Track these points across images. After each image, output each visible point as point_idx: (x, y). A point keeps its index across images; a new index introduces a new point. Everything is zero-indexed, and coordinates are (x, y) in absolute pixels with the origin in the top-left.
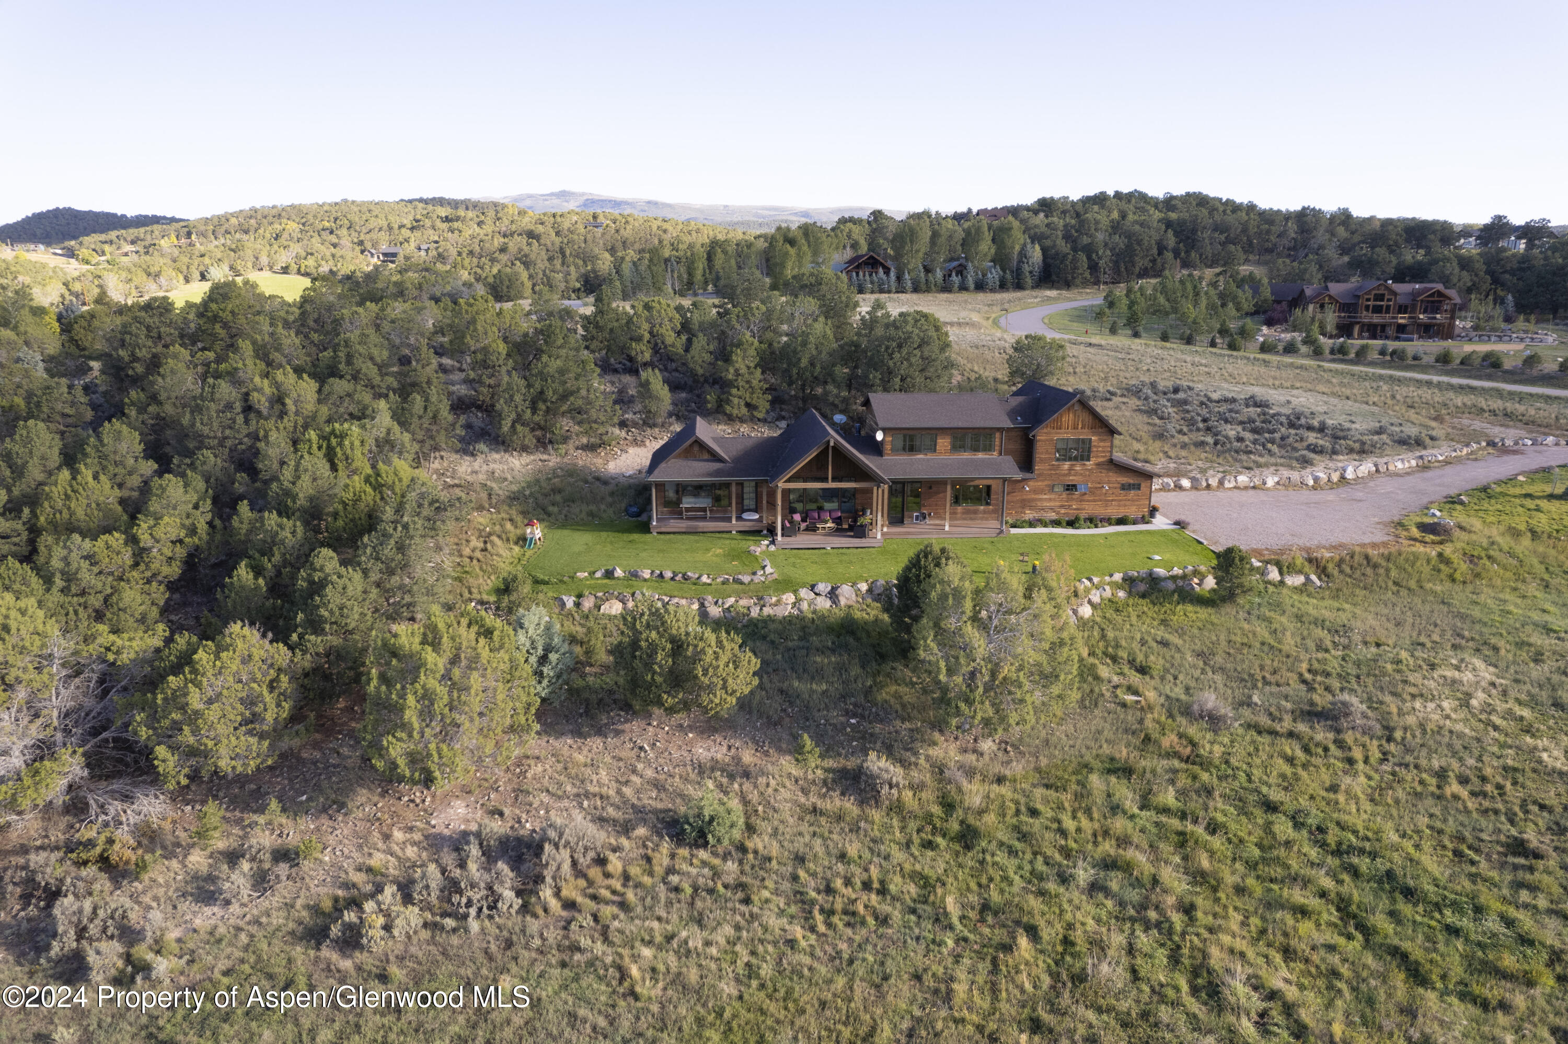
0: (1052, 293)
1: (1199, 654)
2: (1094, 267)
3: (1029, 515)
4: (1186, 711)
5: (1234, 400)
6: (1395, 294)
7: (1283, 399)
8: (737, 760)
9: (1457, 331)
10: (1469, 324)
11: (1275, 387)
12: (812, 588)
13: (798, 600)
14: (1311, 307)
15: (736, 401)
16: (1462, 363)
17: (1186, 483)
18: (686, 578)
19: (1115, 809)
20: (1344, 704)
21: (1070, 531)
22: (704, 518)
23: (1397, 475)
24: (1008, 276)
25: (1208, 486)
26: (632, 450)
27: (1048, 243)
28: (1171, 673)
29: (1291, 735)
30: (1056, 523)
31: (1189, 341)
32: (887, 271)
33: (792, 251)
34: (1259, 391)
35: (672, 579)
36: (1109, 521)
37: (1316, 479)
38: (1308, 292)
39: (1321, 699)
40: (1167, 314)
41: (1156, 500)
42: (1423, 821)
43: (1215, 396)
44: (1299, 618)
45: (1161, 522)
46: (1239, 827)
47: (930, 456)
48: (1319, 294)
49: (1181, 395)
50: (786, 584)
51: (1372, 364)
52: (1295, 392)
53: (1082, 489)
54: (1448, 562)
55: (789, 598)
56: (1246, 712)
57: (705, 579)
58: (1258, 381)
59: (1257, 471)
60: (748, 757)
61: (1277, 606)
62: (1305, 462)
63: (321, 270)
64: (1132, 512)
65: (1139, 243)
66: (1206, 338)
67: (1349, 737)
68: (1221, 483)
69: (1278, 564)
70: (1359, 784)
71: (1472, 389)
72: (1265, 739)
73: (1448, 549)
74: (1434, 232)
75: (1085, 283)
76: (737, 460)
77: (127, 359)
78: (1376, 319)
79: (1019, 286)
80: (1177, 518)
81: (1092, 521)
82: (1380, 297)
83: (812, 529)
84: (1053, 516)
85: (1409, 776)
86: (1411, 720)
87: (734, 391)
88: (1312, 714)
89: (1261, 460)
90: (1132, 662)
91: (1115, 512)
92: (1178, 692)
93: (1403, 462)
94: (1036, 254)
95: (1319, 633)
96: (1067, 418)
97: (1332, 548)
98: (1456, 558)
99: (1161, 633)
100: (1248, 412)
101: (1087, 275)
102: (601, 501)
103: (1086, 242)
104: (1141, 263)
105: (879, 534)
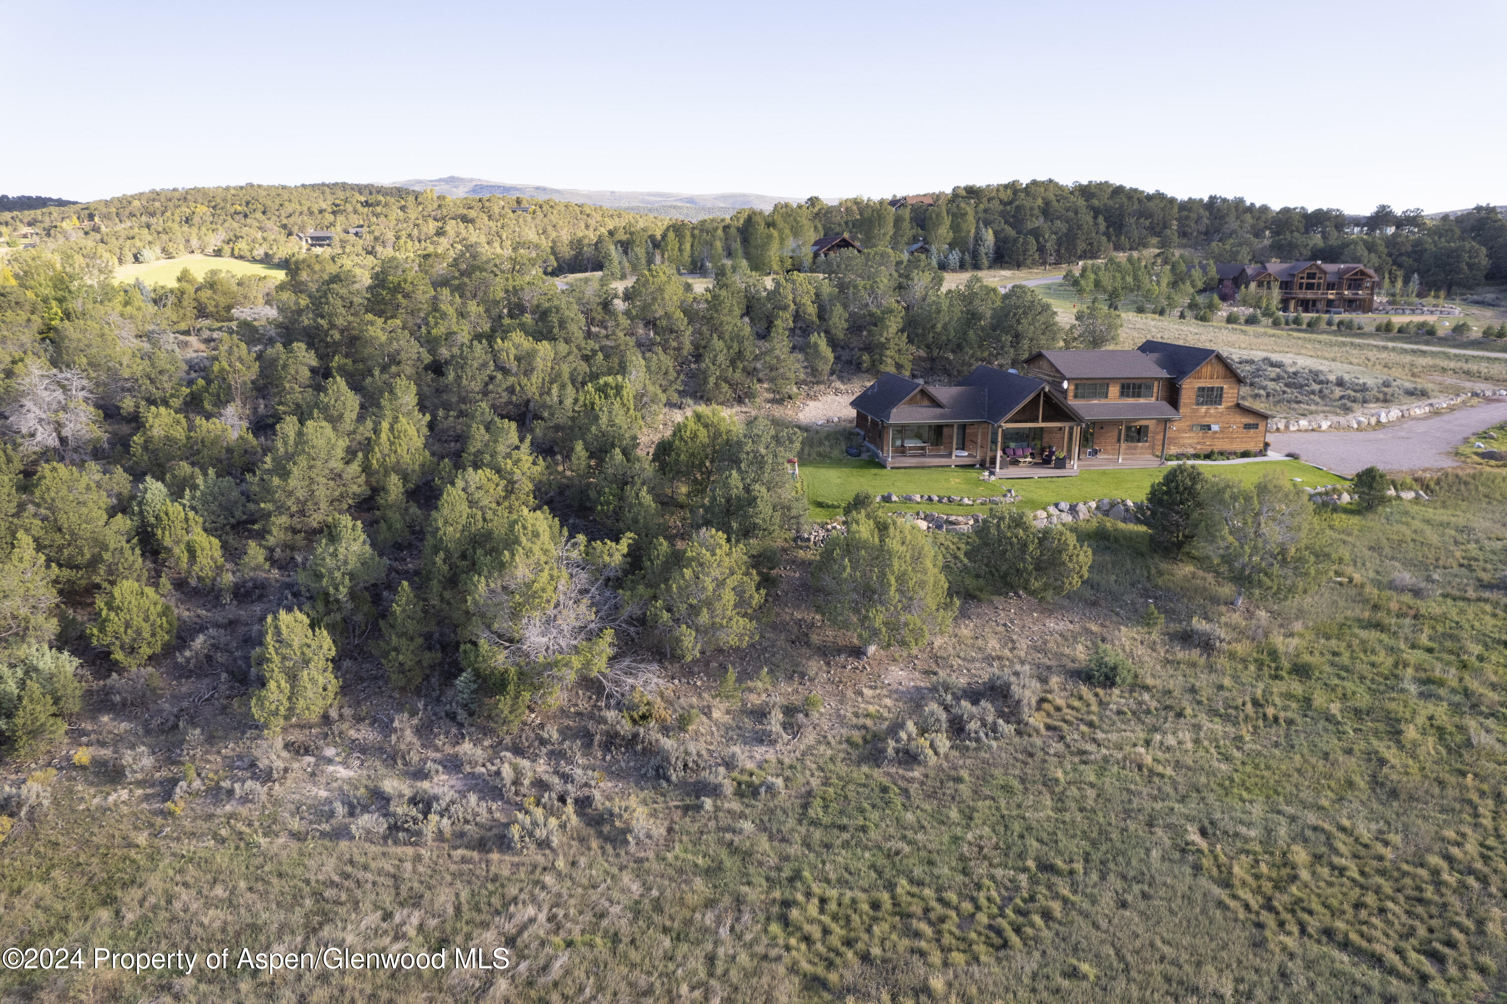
0: (1006, 273)
1: (1371, 548)
2: (1041, 249)
3: (1173, 450)
4: (1391, 587)
5: (1252, 362)
6: (1325, 273)
7: (1287, 360)
9: (1375, 306)
10: (1385, 300)
11: (1271, 351)
12: (1056, 505)
13: (1049, 516)
14: (1254, 285)
15: (889, 361)
16: (1399, 332)
18: (950, 500)
19: (1396, 649)
21: (1209, 462)
22: (923, 455)
23: (1421, 418)
24: (967, 257)
25: (1278, 430)
26: (811, 404)
28: (1358, 562)
29: (1481, 600)
30: (1196, 457)
31: (1161, 314)
35: (940, 501)
36: (1236, 455)
37: (1359, 423)
38: (1249, 271)
39: (1483, 576)
40: (1132, 290)
41: (1269, 438)
44: (1428, 522)
45: (1273, 455)
47: (1103, 401)
48: (1259, 274)
50: (1036, 503)
51: (1325, 332)
52: (1290, 355)
53: (1215, 428)
55: (1042, 514)
56: (1435, 586)
57: (966, 501)
59: (1311, 417)
60: (1094, 628)
61: (1405, 514)
62: (1347, 410)
63: (255, 253)
64: (1252, 447)
65: (1080, 227)
66: (1177, 312)
68: (1287, 427)
69: (1392, 483)
75: (1034, 264)
76: (953, 406)
78: (1310, 295)
79: (977, 267)
80: (1285, 451)
81: (1225, 454)
82: (1311, 276)
83: (1015, 463)
84: (1191, 451)
87: (888, 352)
89: (1313, 408)
91: (1239, 447)
92: (1374, 574)
93: (1420, 409)
94: (989, 237)
95: (1451, 532)
96: (1206, 369)
97: (1429, 470)
99: (1334, 534)
100: (1273, 372)
101: (1037, 256)
102: (821, 443)
103: (1030, 225)
104: (1081, 246)
105: (1075, 465)
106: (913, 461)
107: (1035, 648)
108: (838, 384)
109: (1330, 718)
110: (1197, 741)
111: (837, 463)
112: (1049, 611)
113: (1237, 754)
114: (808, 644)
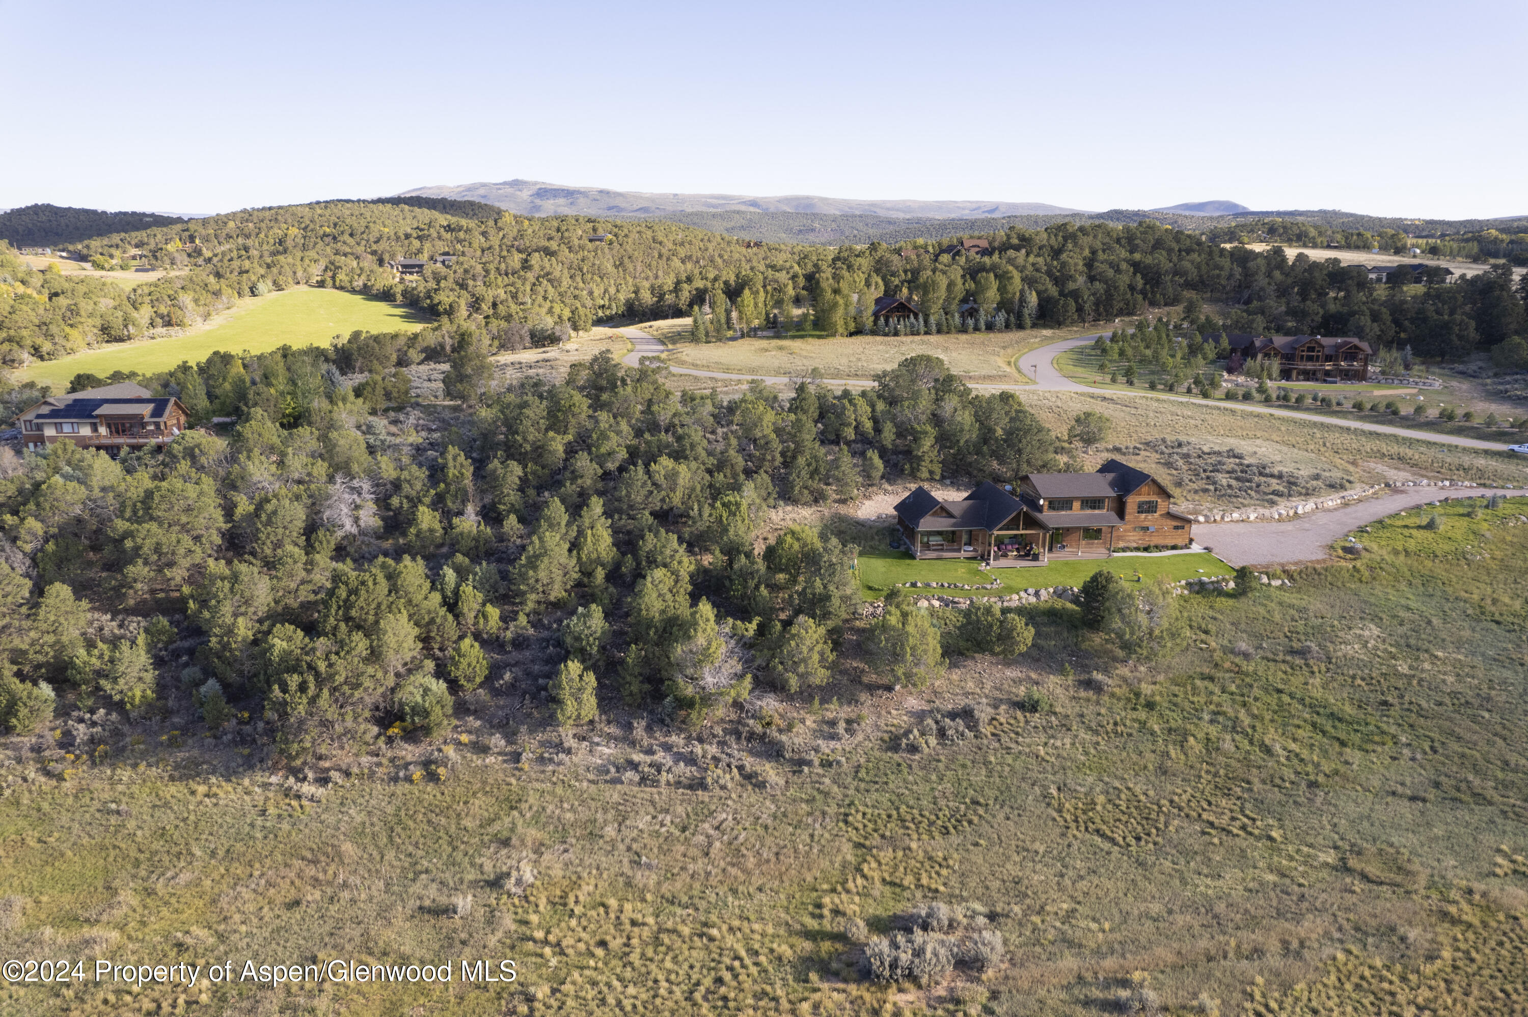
0: (1047, 332)
1: (1233, 624)
2: (1080, 309)
3: (1121, 545)
4: (1232, 652)
5: (1219, 453)
6: (1324, 346)
7: (1251, 449)
8: (1030, 678)
9: (1369, 375)
10: (1378, 370)
11: (1243, 438)
12: (1025, 591)
13: (1020, 598)
14: (1260, 356)
16: (1372, 409)
17: (1201, 519)
18: (956, 585)
19: (1212, 693)
20: (1308, 647)
21: (1145, 554)
22: (942, 550)
23: (1329, 510)
24: (1012, 319)
25: (1215, 521)
27: (1041, 287)
28: (1219, 634)
29: (1284, 661)
30: (1137, 549)
31: (1171, 389)
32: (916, 316)
34: (1232, 442)
35: (949, 586)
36: (1166, 548)
37: (1280, 515)
38: (1258, 343)
39: (1296, 645)
40: (1150, 362)
41: (1191, 533)
42: (1345, 695)
43: (1206, 449)
44: (1280, 604)
45: (1196, 548)
46: (1268, 699)
47: (1069, 513)
48: (1265, 345)
49: (1185, 450)
50: (1011, 590)
51: (1308, 410)
52: (1258, 442)
53: (1152, 529)
54: (1358, 571)
55: (1015, 597)
56: (1260, 652)
57: (966, 586)
58: (1230, 432)
59: (1243, 510)
60: (1034, 675)
61: (1269, 598)
62: (1273, 503)
63: (355, 284)
64: (1180, 542)
65: (1116, 288)
66: (1184, 387)
67: (1311, 662)
68: (1222, 518)
69: (1267, 574)
70: (1317, 681)
71: (1378, 435)
72: (1271, 664)
73: (1358, 564)
74: (1351, 278)
75: (1073, 323)
76: (962, 517)
78: (1309, 366)
79: (1020, 327)
80: (1204, 544)
81: (1158, 548)
82: (1311, 349)
83: (1005, 556)
84: (1135, 545)
85: (1340, 678)
86: (1340, 654)
87: (923, 463)
88: (1293, 652)
90: (1200, 628)
91: (1171, 542)
92: (1226, 642)
93: (1332, 501)
94: (1033, 299)
95: (1292, 612)
96: (1144, 489)
97: (1296, 564)
98: (1362, 569)
99: (1211, 613)
100: (1231, 463)
101: (1076, 317)
102: (873, 538)
103: (1071, 286)
104: (1118, 305)
105: (1046, 558)
106: (933, 555)
107: (996, 689)
108: (886, 486)
109: (1153, 733)
110: (1073, 744)
111: (884, 555)
112: (1008, 664)
113: (1093, 751)
114: (860, 682)
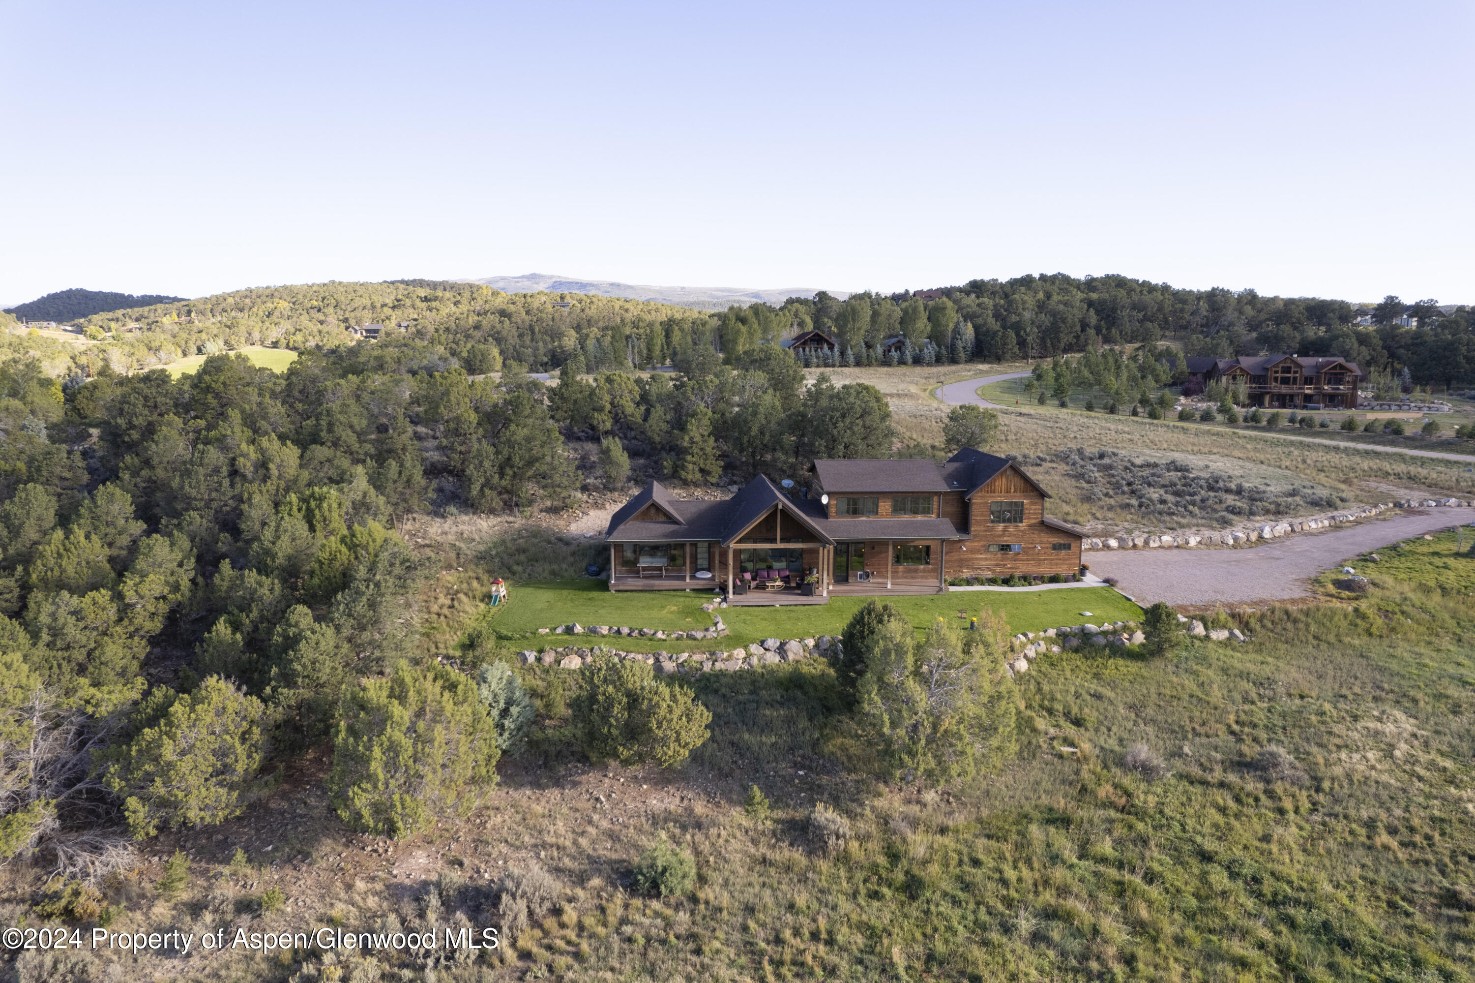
0: (984, 367)
1: (1131, 707)
2: (1022, 343)
3: (967, 573)
4: (1121, 762)
5: (1156, 465)
6: (1300, 367)
7: (1201, 464)
8: (689, 811)
9: (1359, 401)
10: (1370, 395)
11: (1193, 453)
12: (762, 643)
13: (749, 656)
14: (1224, 379)
15: (690, 466)
16: (1366, 430)
17: (1113, 543)
18: (642, 634)
19: (1055, 859)
20: (1272, 754)
21: (1005, 589)
22: (660, 577)
23: (1311, 534)
24: (944, 351)
25: (1135, 546)
26: (592, 513)
27: (980, 321)
28: (1105, 725)
29: (1222, 785)
30: (992, 581)
31: (1112, 410)
32: (831, 347)
33: (744, 329)
34: (1179, 457)
35: (629, 635)
36: (1042, 580)
37: (1236, 539)
38: (1221, 365)
39: (1250, 750)
40: (1091, 385)
41: (1086, 559)
42: (1355, 872)
43: (1138, 461)
44: (1225, 671)
45: (1091, 580)
46: (1176, 877)
47: (872, 519)
48: (1231, 367)
49: (1106, 461)
50: (737, 640)
51: (1283, 431)
52: (1212, 457)
53: (1016, 548)
54: (1364, 617)
55: (740, 653)
56: (1178, 763)
57: (660, 635)
58: (1178, 447)
59: (1180, 532)
60: (700, 808)
61: (1204, 660)
62: (1225, 523)
63: (308, 344)
64: (1064, 570)
65: (1064, 320)
66: (1128, 408)
67: (1278, 788)
68: (1146, 543)
69: (1203, 620)
70: (1291, 834)
71: (1377, 454)
72: (1197, 790)
73: (1363, 605)
74: (1333, 311)
75: (1015, 358)
76: (691, 523)
77: (124, 426)
78: (1285, 390)
79: (954, 361)
80: (1106, 576)
81: (1026, 579)
82: (1287, 370)
83: (762, 587)
84: (989, 574)
85: (1339, 826)
86: (1338, 771)
87: (689, 458)
88: (1242, 765)
90: (1067, 715)
91: (1047, 570)
92: (1112, 743)
93: (1316, 522)
94: (969, 331)
95: (1245, 685)
96: (1001, 483)
97: (1254, 604)
98: (1370, 613)
99: (1094, 686)
100: (1170, 476)
101: (1016, 350)
102: (563, 560)
103: (1015, 320)
104: (1066, 339)
105: (825, 592)
106: (639, 583)
107: (608, 836)
